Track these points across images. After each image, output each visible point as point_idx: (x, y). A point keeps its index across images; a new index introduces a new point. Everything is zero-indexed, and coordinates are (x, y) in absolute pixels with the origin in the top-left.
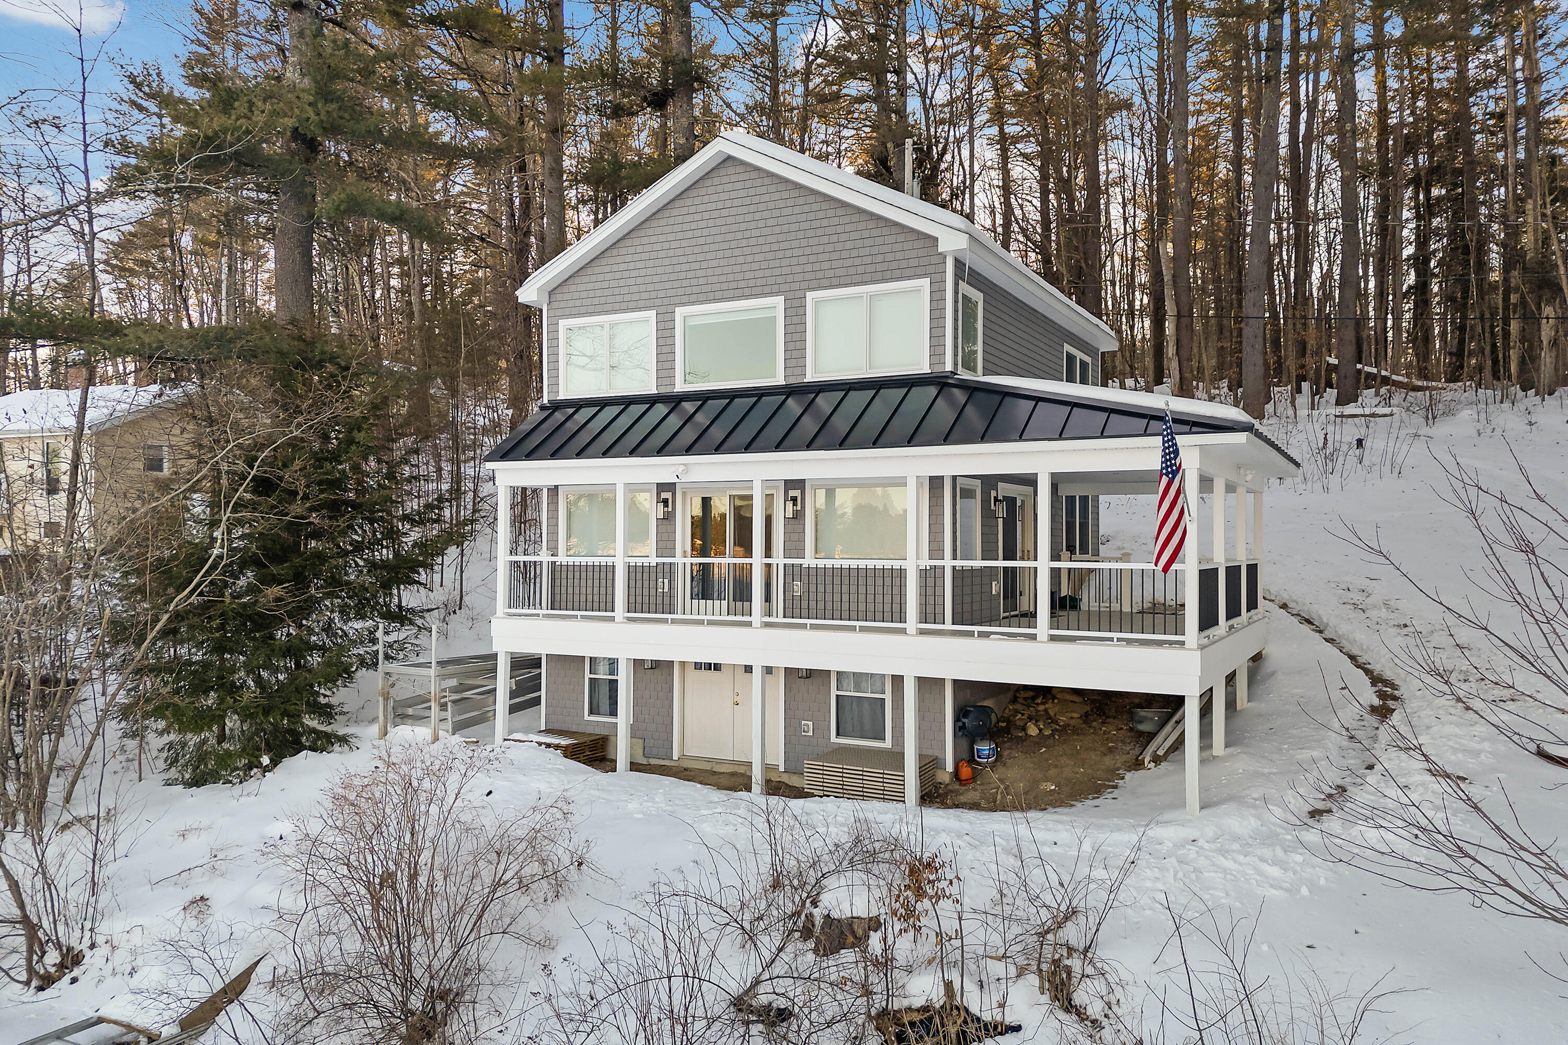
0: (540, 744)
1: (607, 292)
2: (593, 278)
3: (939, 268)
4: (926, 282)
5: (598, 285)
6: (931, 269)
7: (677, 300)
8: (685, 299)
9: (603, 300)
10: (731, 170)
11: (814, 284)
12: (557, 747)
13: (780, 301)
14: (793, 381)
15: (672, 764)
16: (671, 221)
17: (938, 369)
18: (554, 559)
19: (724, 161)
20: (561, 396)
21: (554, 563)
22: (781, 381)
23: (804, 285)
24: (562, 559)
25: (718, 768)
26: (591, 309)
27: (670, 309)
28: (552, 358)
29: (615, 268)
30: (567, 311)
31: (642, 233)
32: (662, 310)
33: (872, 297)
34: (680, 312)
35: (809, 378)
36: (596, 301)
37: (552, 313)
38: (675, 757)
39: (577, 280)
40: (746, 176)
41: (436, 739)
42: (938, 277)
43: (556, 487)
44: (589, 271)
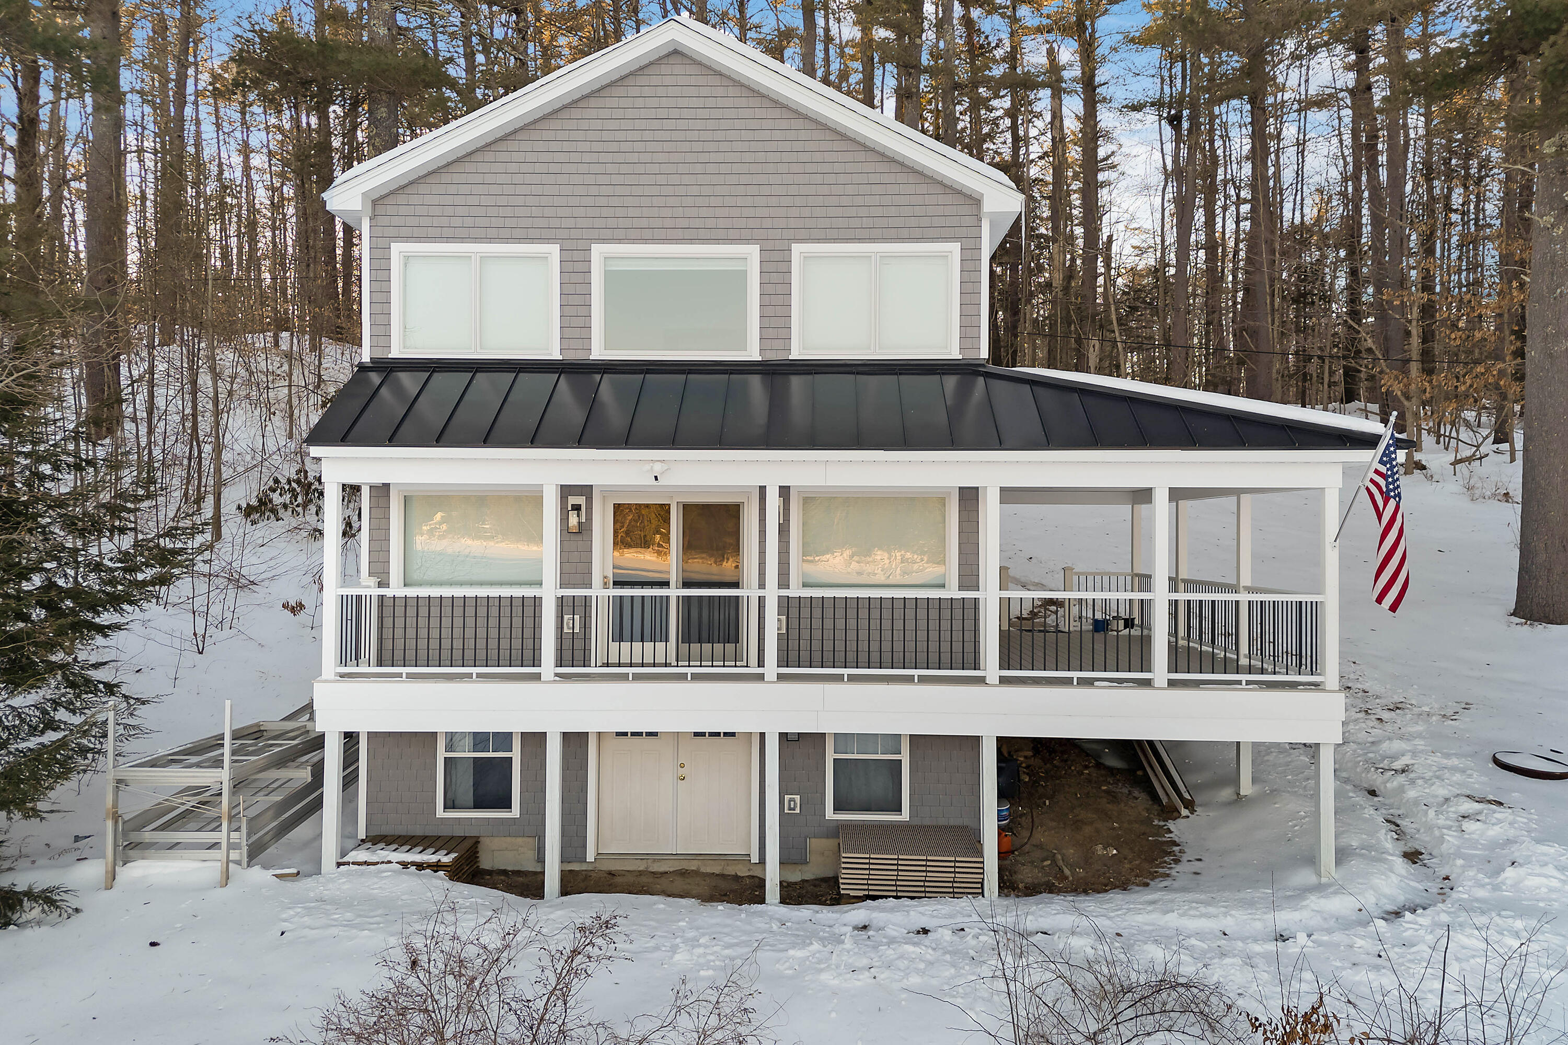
0: (405, 865)
1: (475, 211)
2: (452, 189)
3: (973, 232)
4: (955, 247)
5: (459, 200)
6: (963, 232)
7: (595, 234)
8: (608, 233)
9: (469, 222)
10: (678, 69)
11: (803, 234)
12: (436, 867)
13: (753, 252)
14: (771, 356)
15: (584, 867)
16: (584, 125)
17: (970, 355)
18: (382, 591)
19: (669, 55)
20: (395, 353)
21: (381, 598)
22: (756, 356)
23: (787, 234)
24: (396, 590)
25: (656, 868)
26: (447, 232)
27: (581, 245)
28: (379, 297)
29: (489, 178)
30: (404, 232)
31: (535, 135)
32: (568, 245)
33: (885, 257)
34: (598, 251)
35: (795, 355)
36: (457, 222)
37: (378, 231)
38: (590, 857)
39: (423, 188)
40: (701, 80)
41: (226, 878)
42: (970, 243)
43: (387, 486)
44: (445, 178)
